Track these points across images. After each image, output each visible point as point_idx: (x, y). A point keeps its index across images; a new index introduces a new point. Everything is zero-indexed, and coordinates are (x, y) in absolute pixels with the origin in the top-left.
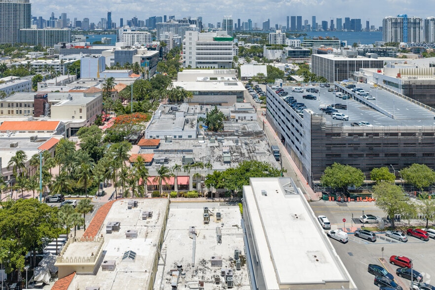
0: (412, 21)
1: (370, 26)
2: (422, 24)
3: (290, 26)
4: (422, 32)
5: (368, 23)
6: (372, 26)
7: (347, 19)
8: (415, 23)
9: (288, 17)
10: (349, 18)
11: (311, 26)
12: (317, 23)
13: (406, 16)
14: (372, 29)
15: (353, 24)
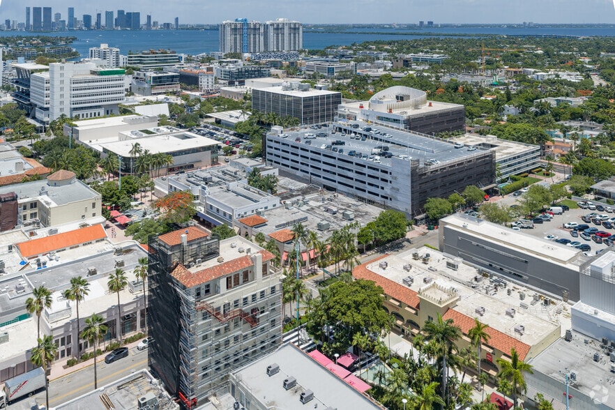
0: (252, 26)
1: (152, 23)
2: (262, 30)
3: (31, 22)
4: (262, 38)
5: (149, 17)
6: (154, 23)
7: (121, 13)
8: (255, 29)
9: (28, 9)
10: (123, 11)
11: (67, 23)
12: (76, 18)
13: (246, 20)
14: (154, 26)
15: (129, 20)
